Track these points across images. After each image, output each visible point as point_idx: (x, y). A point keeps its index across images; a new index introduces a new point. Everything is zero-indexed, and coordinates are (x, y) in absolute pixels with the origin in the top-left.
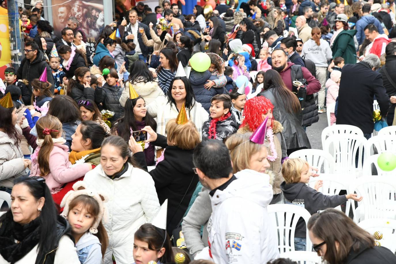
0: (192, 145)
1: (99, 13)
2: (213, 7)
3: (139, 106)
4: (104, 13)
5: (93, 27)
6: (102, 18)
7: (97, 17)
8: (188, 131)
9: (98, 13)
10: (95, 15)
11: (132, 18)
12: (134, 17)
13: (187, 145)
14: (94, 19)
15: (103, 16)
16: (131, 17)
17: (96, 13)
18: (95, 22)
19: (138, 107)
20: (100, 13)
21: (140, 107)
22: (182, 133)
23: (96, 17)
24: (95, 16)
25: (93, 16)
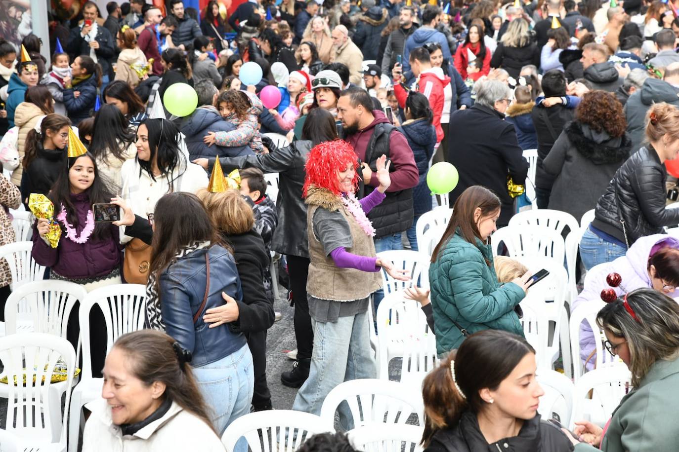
0: (242, 224)
1: (23, 13)
2: (226, 6)
3: (79, 168)
4: (31, 14)
5: (12, 38)
6: (28, 22)
7: (19, 19)
8: (233, 202)
9: (20, 13)
10: (15, 16)
11: (90, 16)
12: (92, 14)
13: (235, 225)
14: (14, 23)
15: (29, 19)
16: (88, 13)
17: (16, 12)
18: (16, 29)
19: (76, 170)
20: (25, 13)
21: (79, 170)
22: (224, 205)
23: (17, 20)
24: (15, 18)
25: (11, 17)
